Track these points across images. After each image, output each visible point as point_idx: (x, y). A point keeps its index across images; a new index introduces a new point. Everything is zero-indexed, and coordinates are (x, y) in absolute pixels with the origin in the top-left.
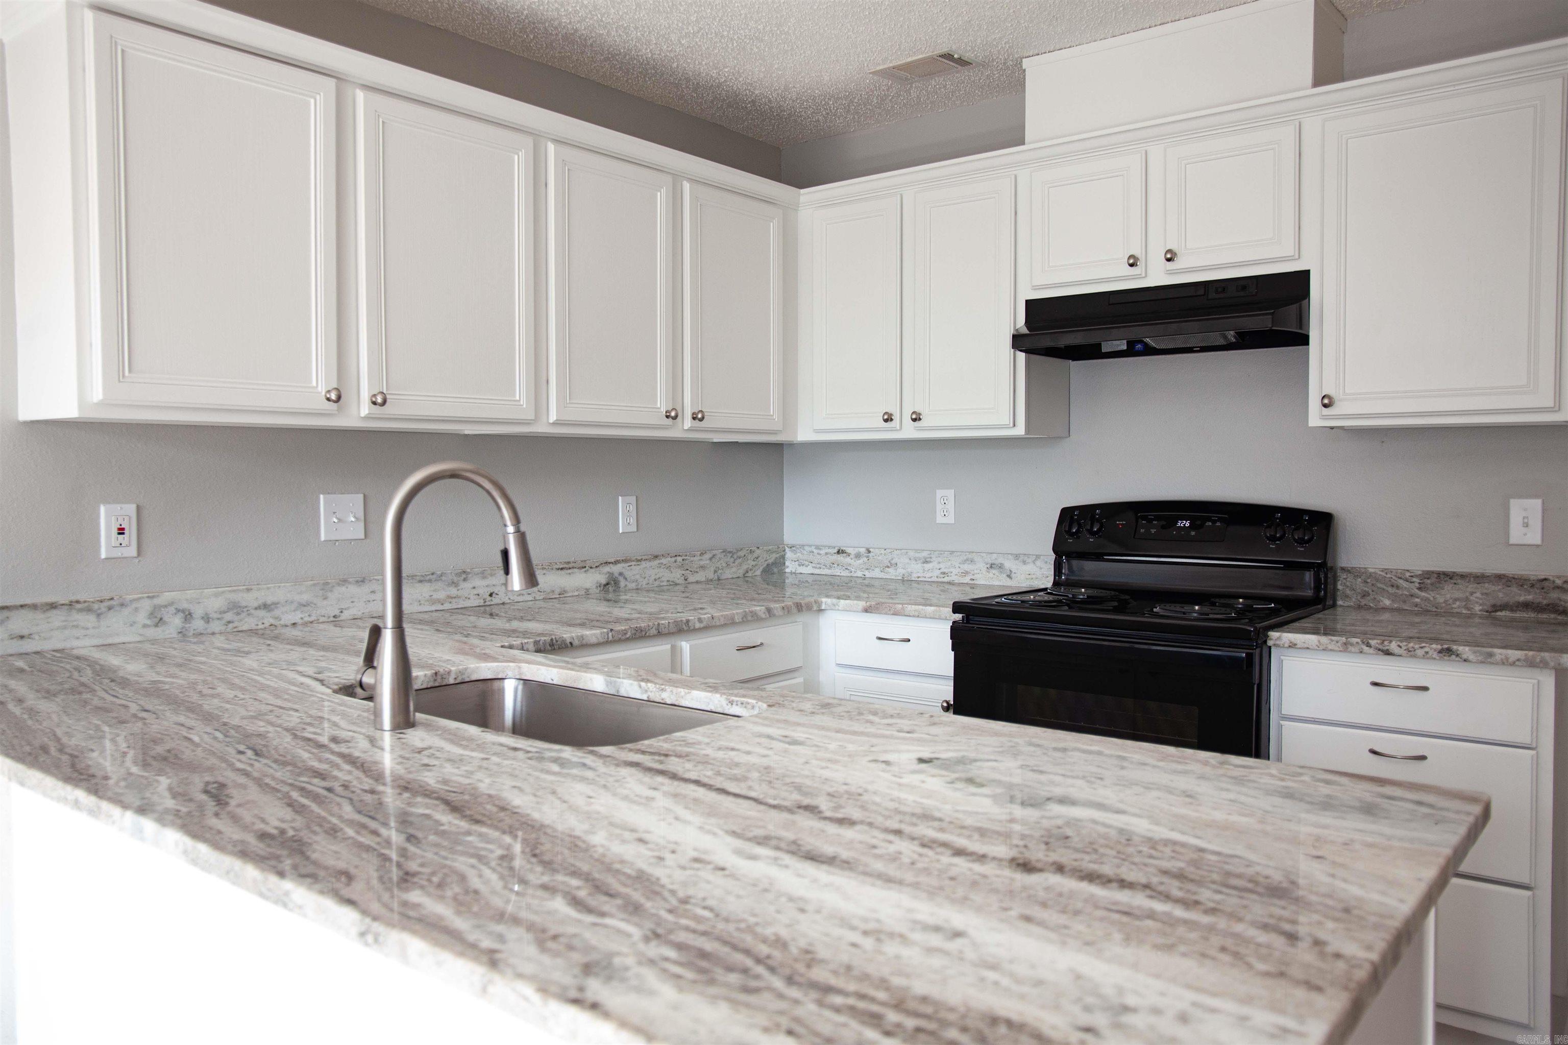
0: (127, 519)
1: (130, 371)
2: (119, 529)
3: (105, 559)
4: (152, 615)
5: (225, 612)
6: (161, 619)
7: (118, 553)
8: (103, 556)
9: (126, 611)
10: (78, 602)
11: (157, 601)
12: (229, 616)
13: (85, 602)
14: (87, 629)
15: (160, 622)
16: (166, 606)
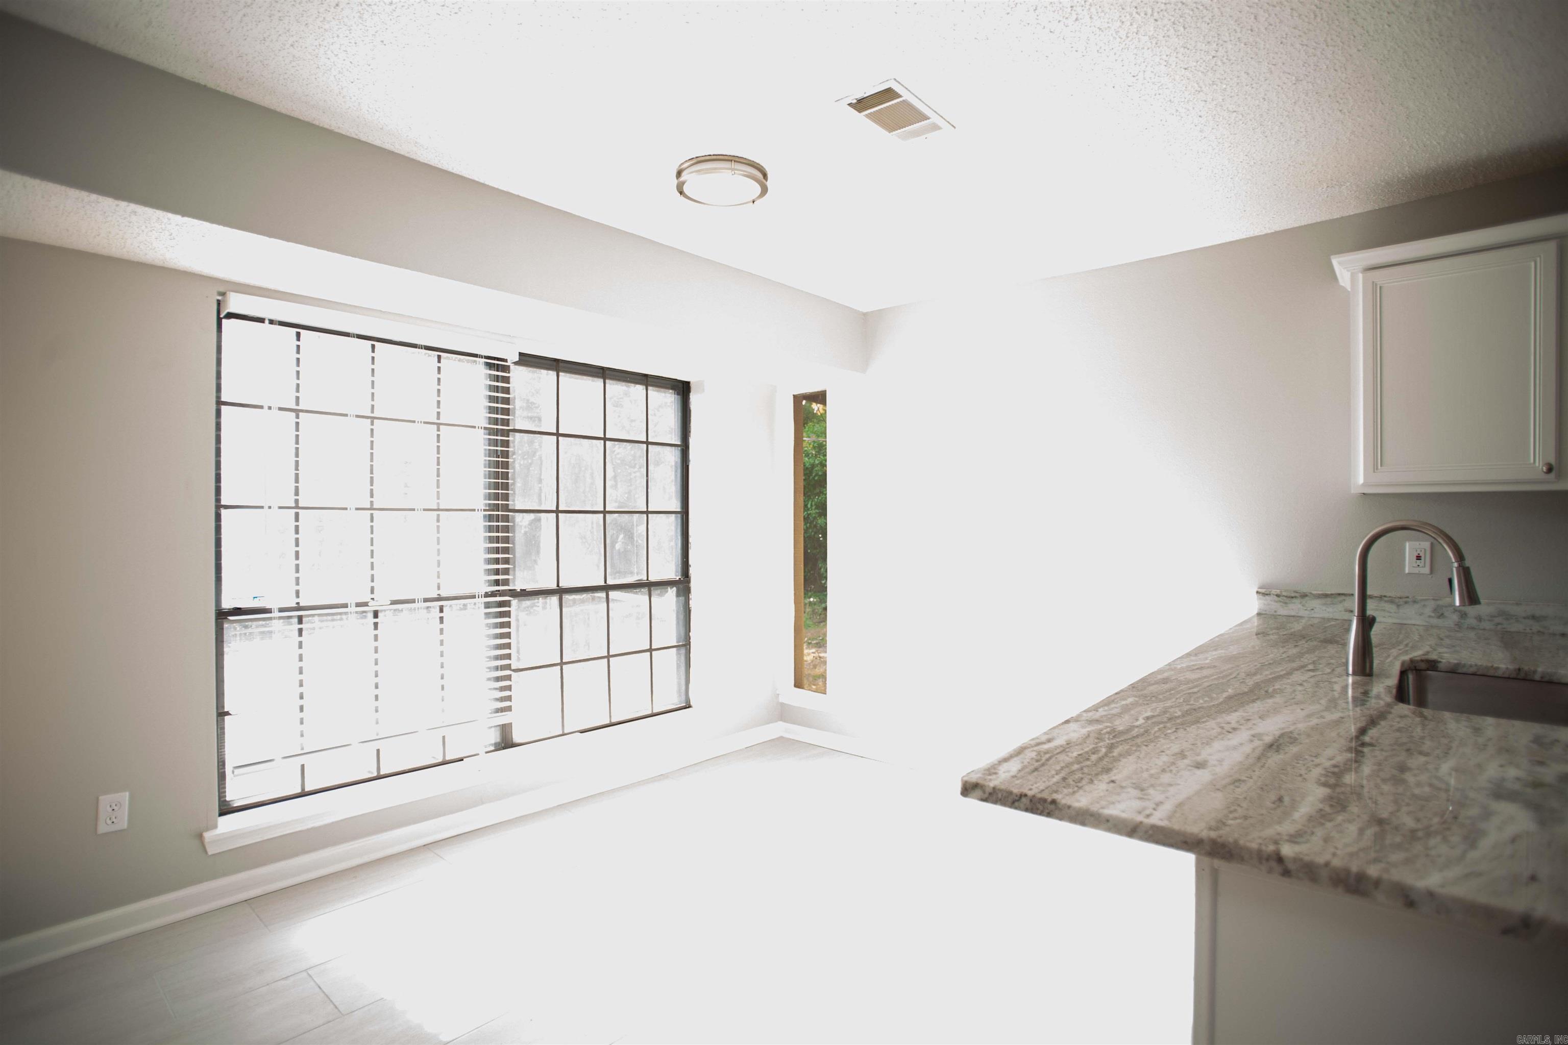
0: (1423, 550)
1: (1381, 466)
2: (1417, 557)
3: (1409, 573)
4: (1435, 610)
5: (1495, 617)
6: (1442, 614)
7: (1416, 570)
8: (1407, 571)
9: (1417, 606)
10: (1385, 596)
11: (1440, 603)
12: (1498, 620)
13: (1390, 597)
14: (1391, 613)
15: (1441, 616)
16: (1446, 607)
